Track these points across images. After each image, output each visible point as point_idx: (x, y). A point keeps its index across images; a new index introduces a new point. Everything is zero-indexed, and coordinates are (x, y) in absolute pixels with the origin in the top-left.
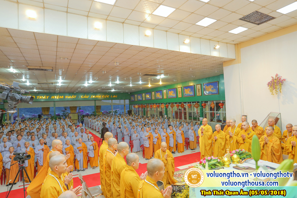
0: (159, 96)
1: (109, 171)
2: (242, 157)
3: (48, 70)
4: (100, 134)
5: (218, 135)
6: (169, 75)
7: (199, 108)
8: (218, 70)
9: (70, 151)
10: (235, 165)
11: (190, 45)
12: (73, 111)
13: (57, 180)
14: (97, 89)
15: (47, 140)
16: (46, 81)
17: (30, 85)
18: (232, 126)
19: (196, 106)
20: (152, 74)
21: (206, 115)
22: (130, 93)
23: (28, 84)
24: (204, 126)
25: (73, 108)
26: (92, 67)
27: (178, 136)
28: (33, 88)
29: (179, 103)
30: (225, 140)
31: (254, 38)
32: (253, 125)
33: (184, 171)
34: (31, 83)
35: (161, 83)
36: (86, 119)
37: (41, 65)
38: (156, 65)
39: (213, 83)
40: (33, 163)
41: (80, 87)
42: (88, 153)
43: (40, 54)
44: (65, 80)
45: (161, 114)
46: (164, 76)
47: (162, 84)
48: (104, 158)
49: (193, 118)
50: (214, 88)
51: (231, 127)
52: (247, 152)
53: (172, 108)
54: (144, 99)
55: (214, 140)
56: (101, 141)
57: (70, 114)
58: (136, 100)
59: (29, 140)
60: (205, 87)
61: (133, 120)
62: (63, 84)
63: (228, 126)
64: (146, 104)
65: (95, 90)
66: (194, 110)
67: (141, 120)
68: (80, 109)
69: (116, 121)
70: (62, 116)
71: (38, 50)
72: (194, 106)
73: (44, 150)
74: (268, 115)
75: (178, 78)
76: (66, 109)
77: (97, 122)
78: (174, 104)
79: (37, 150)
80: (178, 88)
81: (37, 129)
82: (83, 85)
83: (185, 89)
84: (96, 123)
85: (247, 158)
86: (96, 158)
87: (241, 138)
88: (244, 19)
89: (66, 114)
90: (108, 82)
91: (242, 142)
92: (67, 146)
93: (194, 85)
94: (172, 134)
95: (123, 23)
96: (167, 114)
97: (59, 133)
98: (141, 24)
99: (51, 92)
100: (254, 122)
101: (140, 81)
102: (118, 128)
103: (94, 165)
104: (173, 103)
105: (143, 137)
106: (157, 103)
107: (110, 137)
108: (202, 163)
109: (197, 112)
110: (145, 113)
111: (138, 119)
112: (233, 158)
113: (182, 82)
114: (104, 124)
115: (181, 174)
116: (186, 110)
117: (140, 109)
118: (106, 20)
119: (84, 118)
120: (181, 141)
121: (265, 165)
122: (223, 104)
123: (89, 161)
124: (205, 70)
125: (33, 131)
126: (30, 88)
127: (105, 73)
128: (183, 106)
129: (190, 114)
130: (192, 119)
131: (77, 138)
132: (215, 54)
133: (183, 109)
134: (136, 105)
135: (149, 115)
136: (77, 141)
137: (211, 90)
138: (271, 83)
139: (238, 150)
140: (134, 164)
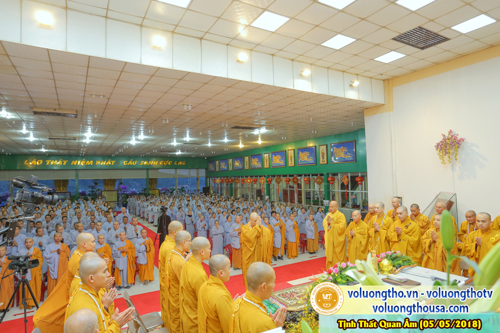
0: (255, 163)
1: (176, 285)
2: (396, 263)
3: (68, 115)
4: (156, 226)
5: (355, 229)
6: (274, 128)
7: (323, 184)
8: (356, 123)
9: (106, 254)
10: (385, 277)
11: (311, 79)
12: (110, 188)
13: (94, 298)
14: (152, 150)
15: (65, 235)
16: (63, 135)
17: (35, 141)
18: (378, 213)
19: (318, 180)
20: (247, 126)
21: (334, 196)
22: (207, 158)
23: (32, 138)
24: (333, 213)
25: (110, 182)
26: (145, 112)
27: (288, 230)
28: (39, 147)
29: (290, 176)
30: (366, 236)
31: (415, 71)
32: (413, 212)
33: (299, 288)
34: (37, 138)
35: (260, 142)
36: (131, 200)
37: (57, 107)
38: (254, 111)
39: (346, 143)
40: (40, 275)
41: (121, 147)
42: (137, 257)
43: (56, 88)
44: (97, 133)
45: (259, 193)
46: (267, 130)
47: (262, 144)
48: (167, 264)
49: (313, 201)
50: (348, 152)
51: (376, 216)
52: (404, 255)
53: (278, 184)
54: (231, 168)
55: (350, 236)
56: (157, 238)
57: (103, 192)
58: (217, 169)
59: (32, 236)
60: (333, 150)
61: (212, 203)
62: (93, 141)
63: (371, 214)
64: (234, 177)
65: (148, 152)
66: (314, 188)
67: (226, 203)
68: (121, 183)
69: (183, 205)
70: (89, 195)
71: (53, 81)
72: (314, 182)
73: (61, 253)
74: (436, 197)
75: (289, 134)
76: (96, 184)
77: (151, 206)
78: (282, 177)
79: (48, 252)
80: (289, 150)
81: (47, 217)
82: (128, 142)
83: (300, 152)
84: (148, 208)
85: (404, 265)
86: (150, 265)
87: (395, 233)
88: (401, 39)
89: (97, 193)
90: (171, 138)
91: (396, 239)
92: (100, 246)
93: (316, 147)
94: (278, 227)
95: (201, 39)
96: (269, 194)
97: (86, 224)
98: (232, 42)
99: (71, 153)
100: (414, 208)
101: (226, 138)
102: (187, 216)
103: (146, 277)
104: (280, 176)
105: (230, 231)
106: (252, 175)
107: (178, 228)
108: (332, 273)
109: (320, 191)
110: (232, 192)
111: (221, 201)
112: (383, 265)
113: (295, 141)
114: (164, 210)
115: (294, 292)
116: (301, 188)
117: (225, 185)
118: (173, 32)
119: (128, 200)
120: (293, 238)
121: (433, 276)
122: (364, 178)
123: (137, 271)
124: (335, 121)
125: (40, 220)
126: (35, 145)
127: (168, 122)
128: (296, 180)
129: (308, 194)
130: (312, 203)
131: (118, 232)
132: (352, 95)
133: (295, 186)
134: (217, 178)
135: (239, 196)
136: (117, 237)
137: (342, 155)
138: (441, 144)
139: (389, 253)
140: (222, 274)
